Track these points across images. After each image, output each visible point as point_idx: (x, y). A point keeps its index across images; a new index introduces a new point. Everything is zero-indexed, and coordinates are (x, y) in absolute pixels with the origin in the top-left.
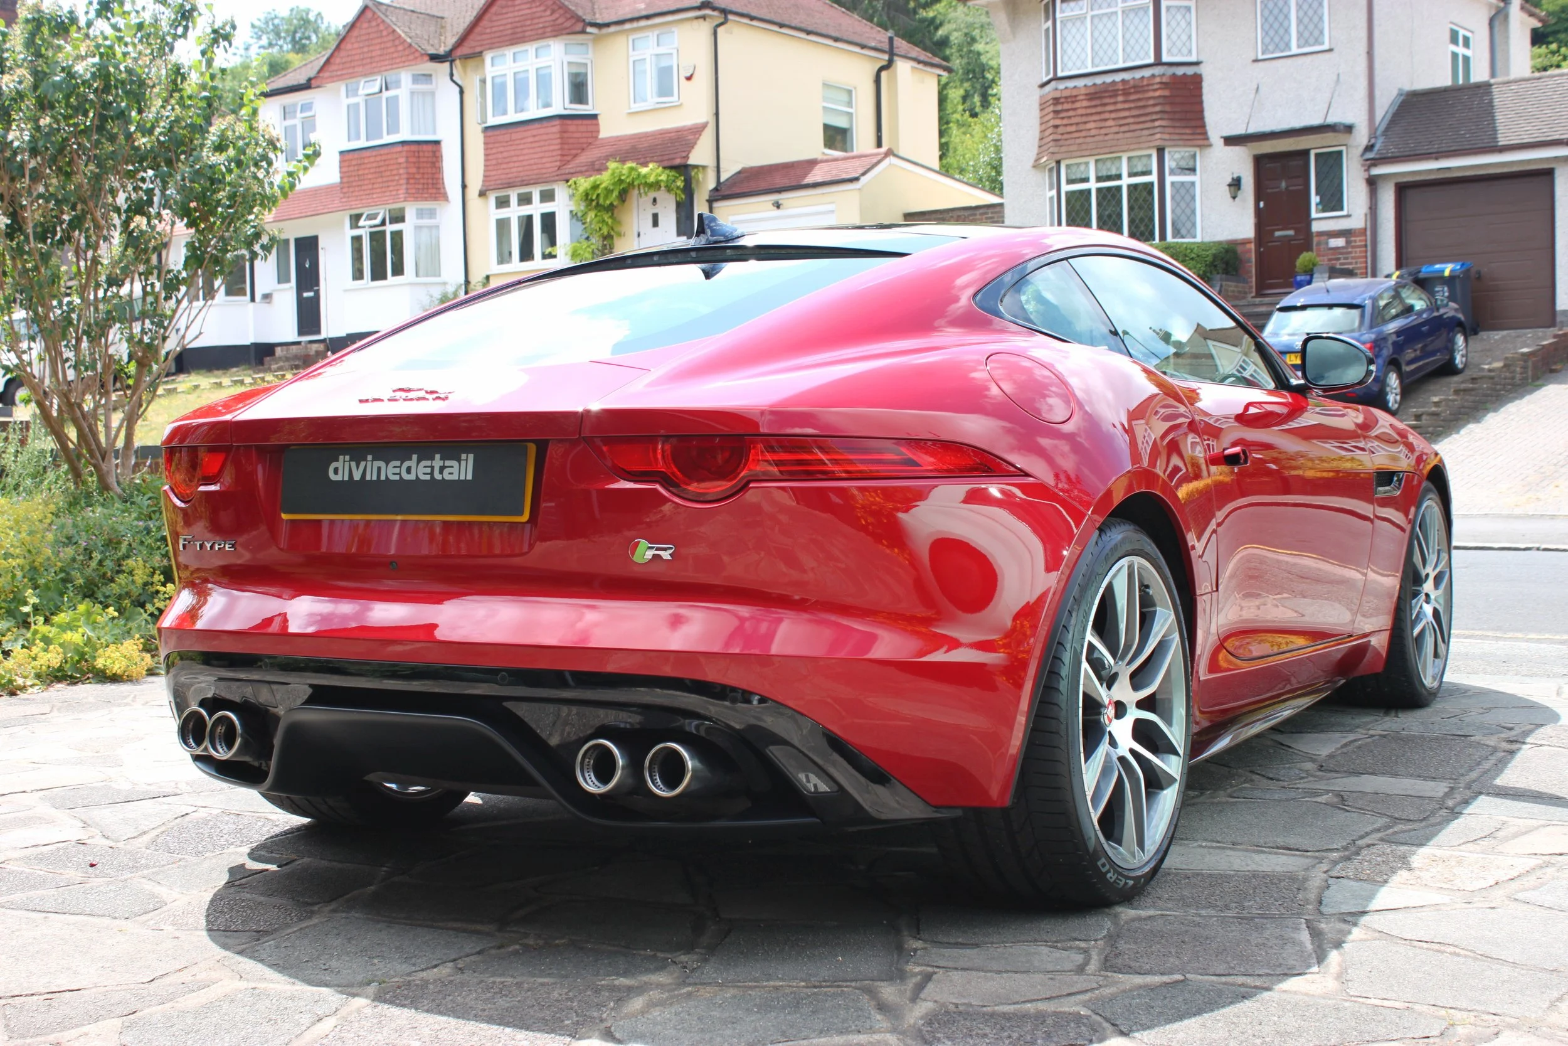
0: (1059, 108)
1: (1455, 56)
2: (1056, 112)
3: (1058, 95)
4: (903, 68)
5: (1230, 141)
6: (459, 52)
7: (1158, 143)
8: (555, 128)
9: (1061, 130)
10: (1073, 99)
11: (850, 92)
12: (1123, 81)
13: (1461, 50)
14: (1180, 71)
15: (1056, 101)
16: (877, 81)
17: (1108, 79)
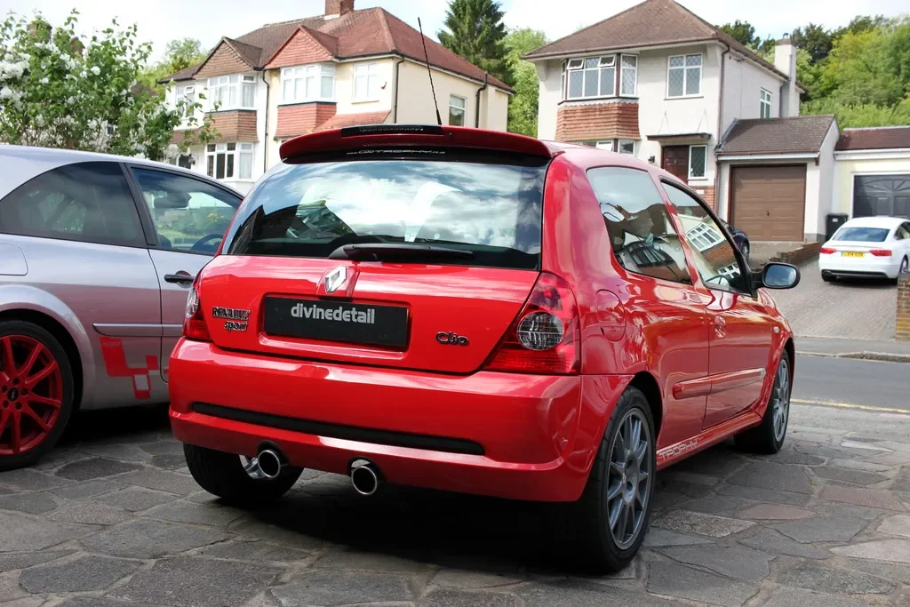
0: (567, 115)
1: (762, 104)
2: (565, 117)
3: (567, 109)
4: (491, 90)
5: (651, 138)
6: (268, 67)
7: (615, 137)
8: (314, 107)
9: (567, 126)
10: (574, 111)
11: (463, 100)
12: (600, 105)
13: (766, 102)
14: (628, 102)
15: (566, 112)
16: (478, 96)
17: (592, 103)
